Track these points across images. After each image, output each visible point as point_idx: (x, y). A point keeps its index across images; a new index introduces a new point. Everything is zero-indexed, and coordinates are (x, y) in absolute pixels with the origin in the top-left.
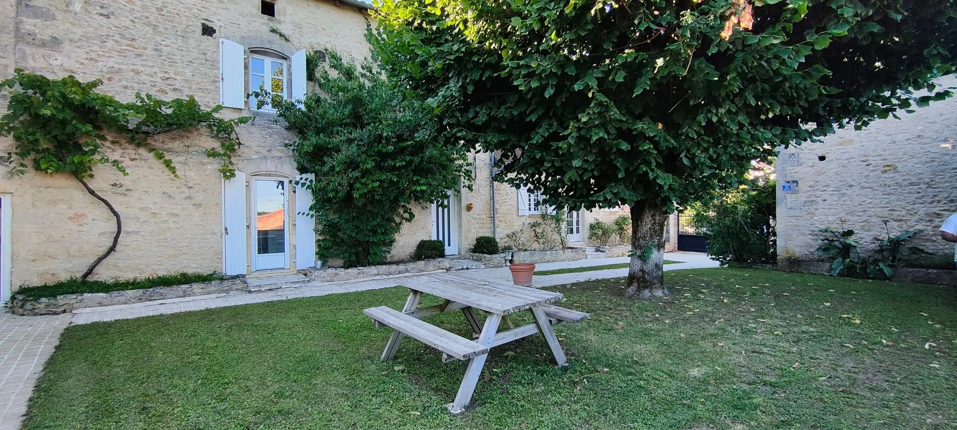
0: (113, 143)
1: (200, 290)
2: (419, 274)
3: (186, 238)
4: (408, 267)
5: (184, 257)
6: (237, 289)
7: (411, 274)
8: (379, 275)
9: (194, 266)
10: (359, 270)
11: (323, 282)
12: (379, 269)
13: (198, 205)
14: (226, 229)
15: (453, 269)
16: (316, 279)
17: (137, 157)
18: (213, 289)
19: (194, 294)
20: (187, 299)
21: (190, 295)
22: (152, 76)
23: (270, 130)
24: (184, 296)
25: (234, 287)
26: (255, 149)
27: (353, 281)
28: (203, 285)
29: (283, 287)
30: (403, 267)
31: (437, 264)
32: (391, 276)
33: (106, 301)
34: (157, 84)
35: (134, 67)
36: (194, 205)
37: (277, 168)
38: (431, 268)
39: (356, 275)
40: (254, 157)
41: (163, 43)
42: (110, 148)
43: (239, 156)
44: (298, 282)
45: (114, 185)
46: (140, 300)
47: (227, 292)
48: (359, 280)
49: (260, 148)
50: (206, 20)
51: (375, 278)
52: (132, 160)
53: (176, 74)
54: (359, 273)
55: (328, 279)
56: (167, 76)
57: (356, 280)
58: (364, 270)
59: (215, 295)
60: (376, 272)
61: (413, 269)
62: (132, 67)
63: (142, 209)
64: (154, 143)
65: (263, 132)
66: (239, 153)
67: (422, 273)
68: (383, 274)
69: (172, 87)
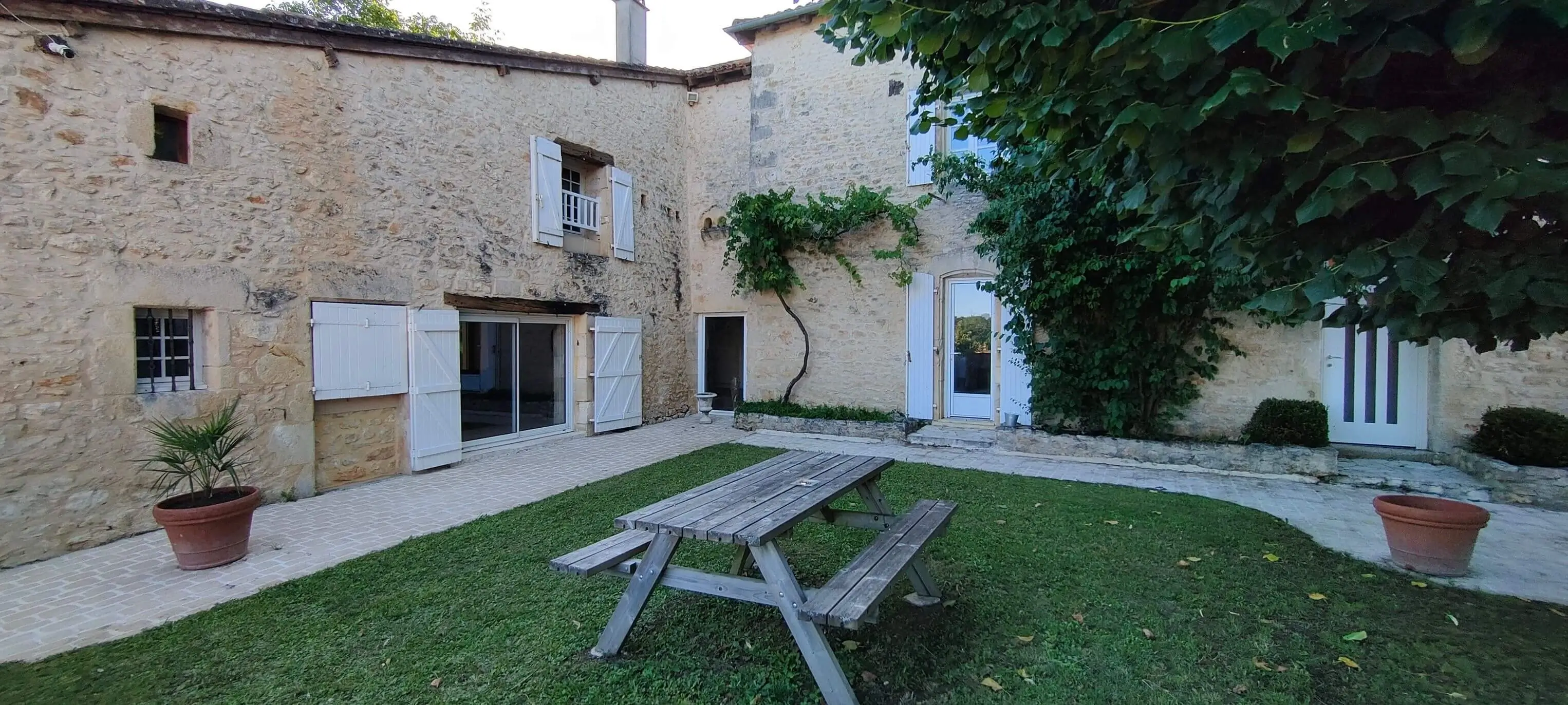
0: (810, 253)
1: (855, 430)
2: (1225, 473)
3: (870, 364)
4: (1194, 453)
5: (867, 386)
6: (893, 437)
7: (1200, 469)
8: (1122, 457)
9: (877, 399)
10: (1078, 440)
11: (1010, 449)
12: (1121, 446)
13: (882, 322)
14: (909, 355)
15: (1347, 480)
16: (999, 442)
17: (829, 267)
18: (867, 431)
19: (849, 434)
20: (841, 438)
21: (844, 435)
22: (842, 168)
23: (968, 207)
24: (839, 435)
25: (890, 433)
26: (949, 238)
27: (1063, 457)
28: (858, 425)
29: (953, 446)
30: (1182, 451)
31: (1287, 460)
32: (1147, 465)
33: (778, 426)
34: (846, 176)
35: (828, 162)
36: (878, 321)
37: (976, 263)
38: (1265, 466)
39: (1071, 450)
40: (946, 251)
41: (852, 124)
42: (807, 259)
43: (928, 251)
44: (974, 443)
45: (811, 300)
46: (802, 430)
47: (882, 438)
48: (1074, 458)
49: (955, 236)
50: (895, 74)
51: (1110, 461)
52: (825, 270)
53: (863, 158)
54: (1077, 446)
55: (1019, 446)
56: (855, 163)
57: (1070, 458)
58: (1088, 443)
59: (867, 440)
60: (1114, 450)
61: (1209, 459)
62: (825, 163)
63: (832, 327)
64: (842, 248)
65: (960, 212)
66: (929, 248)
67: (1235, 473)
68: (1129, 457)
69: (859, 176)
